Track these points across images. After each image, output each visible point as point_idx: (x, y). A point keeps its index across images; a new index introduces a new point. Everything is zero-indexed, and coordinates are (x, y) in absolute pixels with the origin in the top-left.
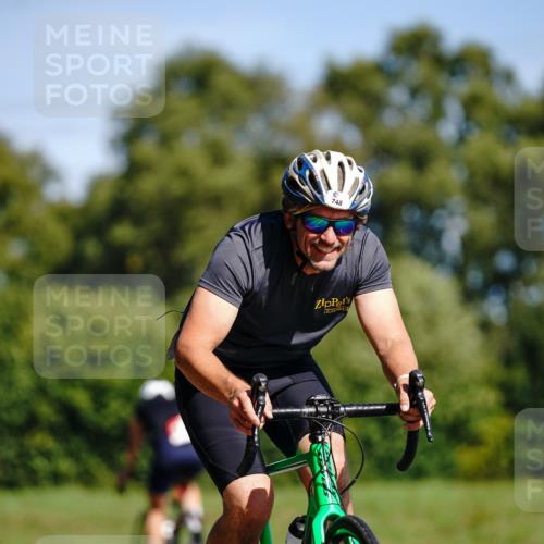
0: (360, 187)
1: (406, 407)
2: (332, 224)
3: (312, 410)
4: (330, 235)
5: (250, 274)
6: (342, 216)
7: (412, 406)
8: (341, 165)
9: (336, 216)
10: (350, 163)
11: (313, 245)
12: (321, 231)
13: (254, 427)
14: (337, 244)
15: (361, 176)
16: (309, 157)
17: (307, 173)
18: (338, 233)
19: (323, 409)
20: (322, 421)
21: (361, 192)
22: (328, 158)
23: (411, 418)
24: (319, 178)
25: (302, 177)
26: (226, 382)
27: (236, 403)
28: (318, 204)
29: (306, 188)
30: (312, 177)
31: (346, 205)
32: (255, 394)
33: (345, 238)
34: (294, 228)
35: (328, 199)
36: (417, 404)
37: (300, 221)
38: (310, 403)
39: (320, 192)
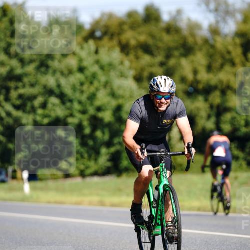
0: (171, 86)
1: (186, 153)
2: (163, 97)
3: (160, 154)
4: (163, 100)
5: (141, 113)
6: (166, 94)
7: (188, 153)
8: (165, 80)
9: (165, 95)
10: (168, 79)
11: (159, 104)
12: (161, 99)
13: (141, 159)
14: (166, 103)
15: (172, 83)
16: (156, 78)
17: (156, 83)
18: (166, 99)
19: (163, 154)
20: (163, 157)
21: (172, 87)
22: (162, 78)
23: (189, 156)
24: (159, 84)
25: (154, 84)
26: (134, 146)
27: (136, 152)
28: (159, 91)
29: (155, 87)
30: (157, 84)
31: (167, 91)
32: (142, 150)
33: (168, 101)
34: (154, 99)
35: (162, 90)
36: (190, 152)
37: (154, 97)
38: (159, 152)
39: (159, 88)
